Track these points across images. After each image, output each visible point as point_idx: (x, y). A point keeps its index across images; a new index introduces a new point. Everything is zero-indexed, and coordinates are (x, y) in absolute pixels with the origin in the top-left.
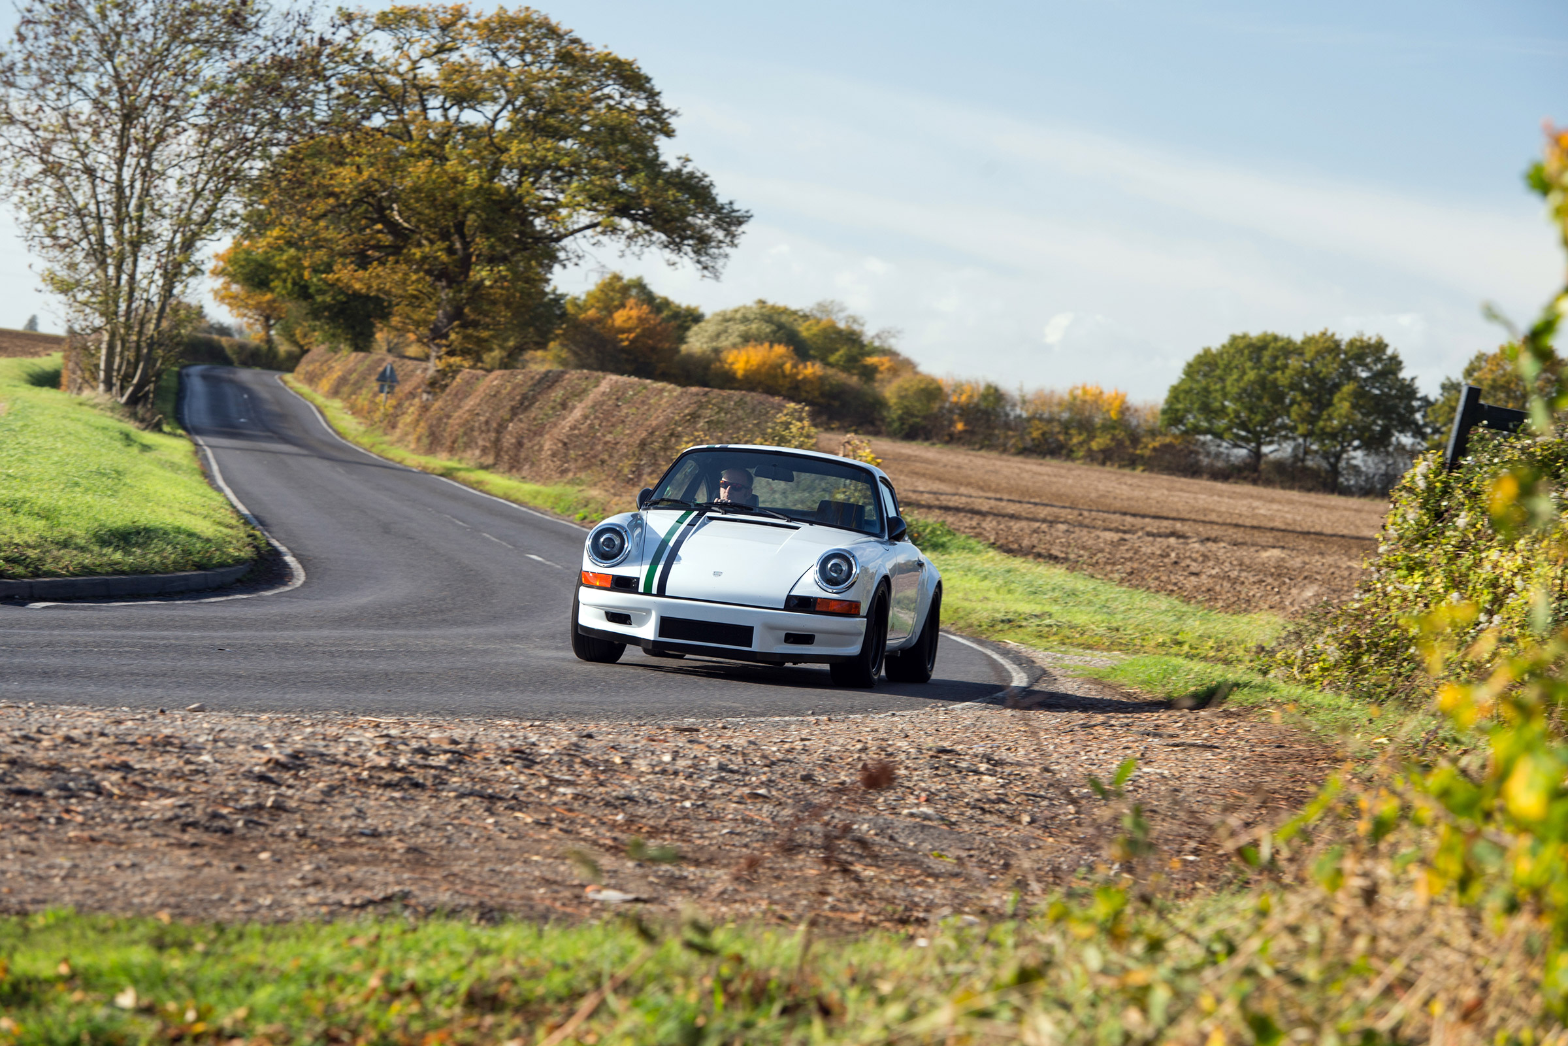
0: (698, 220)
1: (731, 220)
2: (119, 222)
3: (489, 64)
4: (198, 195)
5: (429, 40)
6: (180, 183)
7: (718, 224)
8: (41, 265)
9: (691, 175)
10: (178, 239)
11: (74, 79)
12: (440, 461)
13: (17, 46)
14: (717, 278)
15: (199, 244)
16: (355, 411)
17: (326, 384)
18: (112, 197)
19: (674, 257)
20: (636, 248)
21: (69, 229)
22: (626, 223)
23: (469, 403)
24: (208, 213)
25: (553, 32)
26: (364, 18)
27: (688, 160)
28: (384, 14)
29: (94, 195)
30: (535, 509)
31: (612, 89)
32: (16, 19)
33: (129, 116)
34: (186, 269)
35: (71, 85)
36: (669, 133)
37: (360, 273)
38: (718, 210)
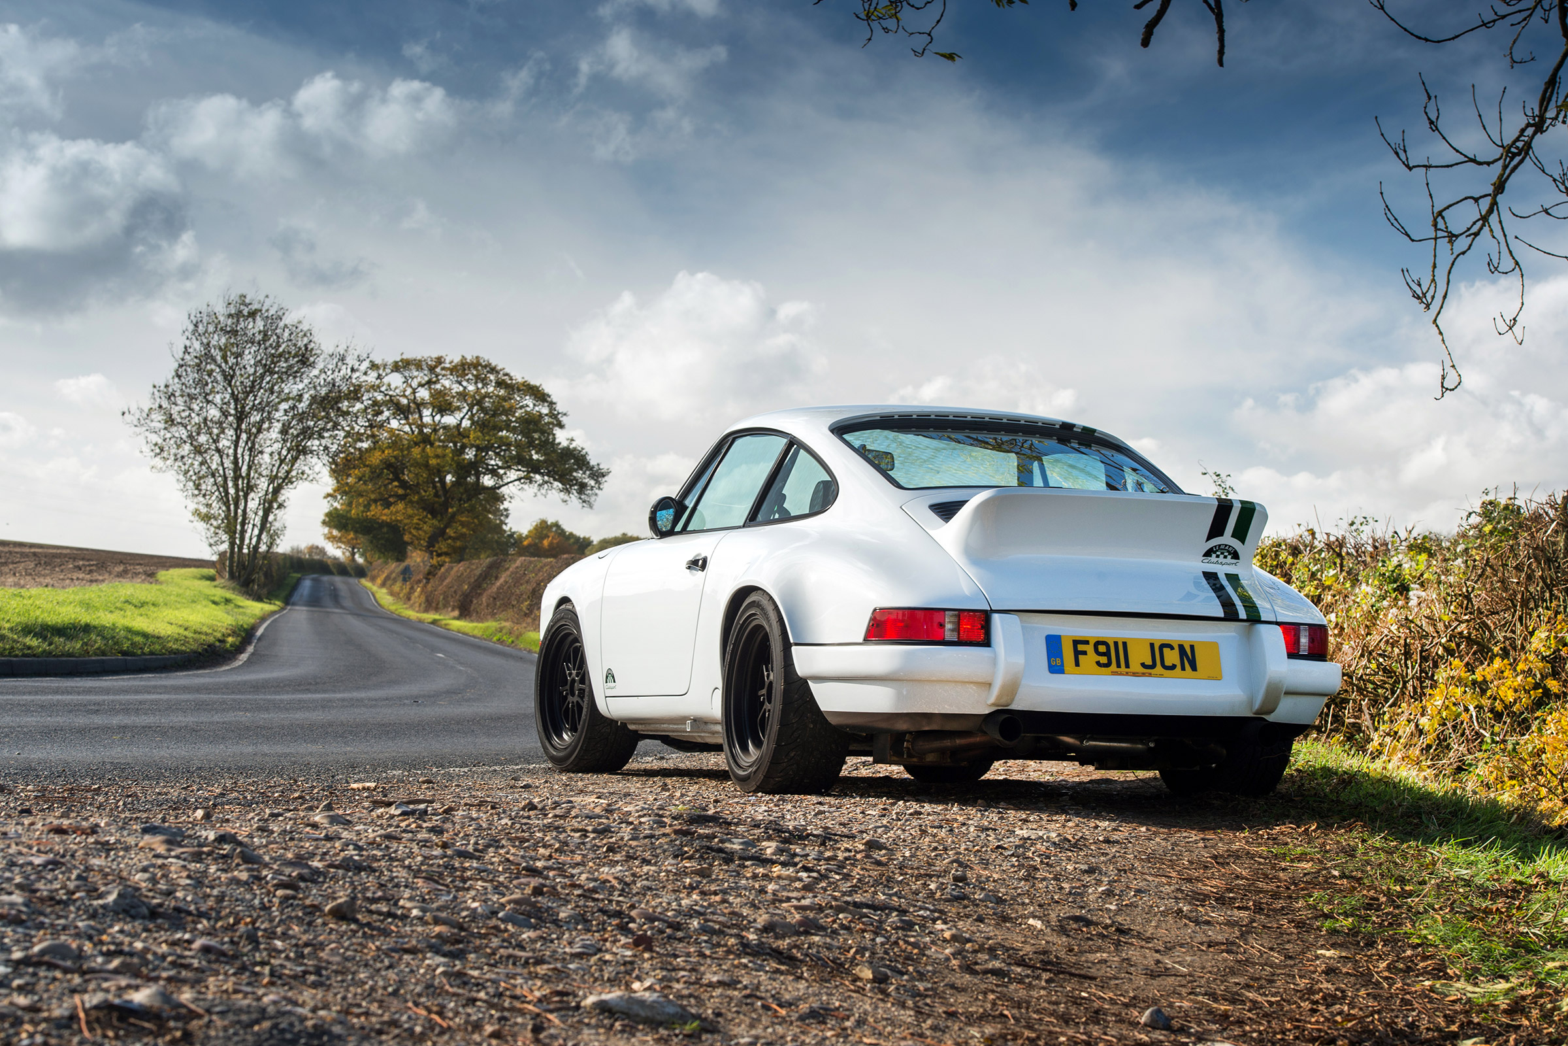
0: (578, 474)
1: (598, 475)
2: (236, 479)
3: (457, 388)
4: (282, 461)
5: (422, 376)
6: (271, 454)
7: (592, 476)
8: (192, 506)
9: (575, 449)
10: (271, 489)
11: (210, 398)
12: (430, 616)
13: (176, 380)
14: (591, 507)
15: (283, 491)
16: (392, 594)
17: (379, 581)
18: (231, 466)
19: (566, 497)
20: (543, 491)
21: (208, 484)
22: (538, 477)
23: (447, 581)
24: (288, 472)
25: (493, 370)
26: (385, 366)
27: (572, 440)
28: (396, 363)
29: (222, 464)
30: (474, 637)
31: (529, 401)
32: (176, 365)
33: (241, 416)
34: (275, 505)
35: (208, 402)
36: (561, 426)
37: (386, 511)
38: (591, 468)
